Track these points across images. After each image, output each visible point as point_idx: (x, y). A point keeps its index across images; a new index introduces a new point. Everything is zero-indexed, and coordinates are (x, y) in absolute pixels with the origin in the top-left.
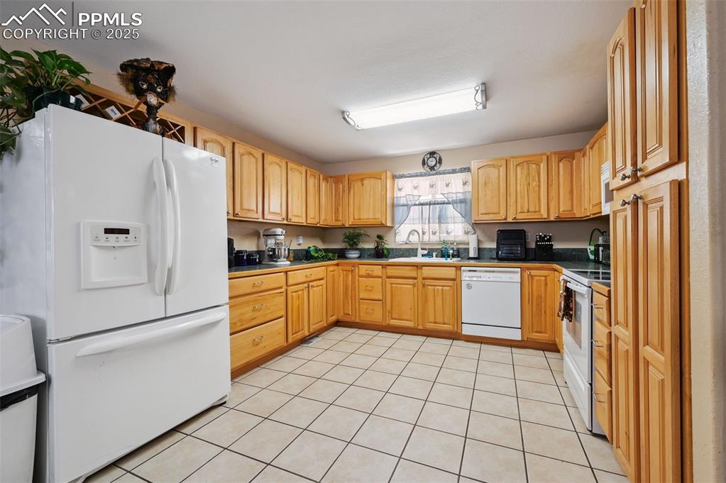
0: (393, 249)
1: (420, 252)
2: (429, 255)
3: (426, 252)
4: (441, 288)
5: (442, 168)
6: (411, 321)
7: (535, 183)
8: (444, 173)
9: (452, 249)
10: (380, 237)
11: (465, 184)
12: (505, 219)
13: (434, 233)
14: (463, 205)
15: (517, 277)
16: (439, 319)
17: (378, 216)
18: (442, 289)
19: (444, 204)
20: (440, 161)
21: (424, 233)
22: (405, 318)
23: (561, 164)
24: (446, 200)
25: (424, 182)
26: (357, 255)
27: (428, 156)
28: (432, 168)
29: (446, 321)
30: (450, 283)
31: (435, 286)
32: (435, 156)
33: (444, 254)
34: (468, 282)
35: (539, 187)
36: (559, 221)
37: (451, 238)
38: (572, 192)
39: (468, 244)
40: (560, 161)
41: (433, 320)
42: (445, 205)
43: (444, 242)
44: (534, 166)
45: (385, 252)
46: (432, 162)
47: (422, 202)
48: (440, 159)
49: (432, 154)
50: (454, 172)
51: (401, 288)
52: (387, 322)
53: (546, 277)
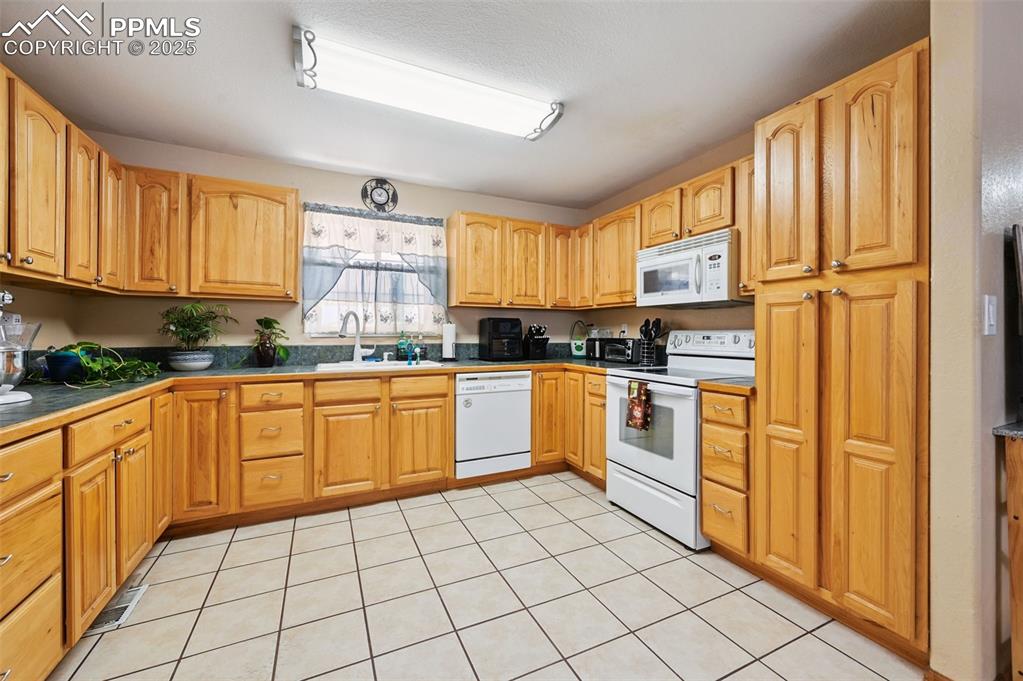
0: (296, 347)
1: (359, 352)
2: (377, 356)
3: (371, 352)
4: (424, 411)
5: (398, 211)
6: (368, 480)
7: (532, 260)
8: (402, 219)
9: (417, 345)
10: (267, 323)
11: (437, 243)
12: (500, 303)
13: (385, 319)
14: (433, 276)
15: (527, 383)
16: (421, 464)
17: (276, 278)
18: (427, 414)
19: (402, 270)
20: (394, 199)
21: (366, 319)
22: (357, 477)
23: (558, 242)
24: (406, 265)
25: (367, 228)
26: (207, 363)
27: (374, 184)
28: (380, 207)
29: (431, 465)
30: (439, 401)
31: (414, 409)
32: (386, 186)
33: (401, 355)
34: (466, 397)
35: (537, 264)
36: (555, 310)
37: (412, 328)
38: (567, 276)
39: (441, 337)
40: (556, 237)
41: (410, 469)
42: (404, 273)
43: (402, 335)
44: (532, 236)
45: (282, 353)
46: (380, 196)
47: (362, 262)
48: (395, 195)
49: (381, 182)
50: (418, 221)
51: (349, 420)
52: (316, 495)
53: (556, 379)
